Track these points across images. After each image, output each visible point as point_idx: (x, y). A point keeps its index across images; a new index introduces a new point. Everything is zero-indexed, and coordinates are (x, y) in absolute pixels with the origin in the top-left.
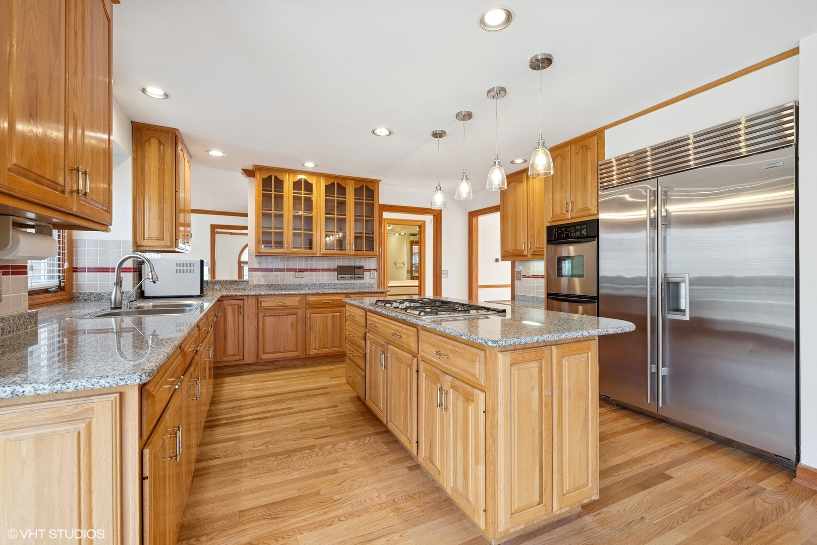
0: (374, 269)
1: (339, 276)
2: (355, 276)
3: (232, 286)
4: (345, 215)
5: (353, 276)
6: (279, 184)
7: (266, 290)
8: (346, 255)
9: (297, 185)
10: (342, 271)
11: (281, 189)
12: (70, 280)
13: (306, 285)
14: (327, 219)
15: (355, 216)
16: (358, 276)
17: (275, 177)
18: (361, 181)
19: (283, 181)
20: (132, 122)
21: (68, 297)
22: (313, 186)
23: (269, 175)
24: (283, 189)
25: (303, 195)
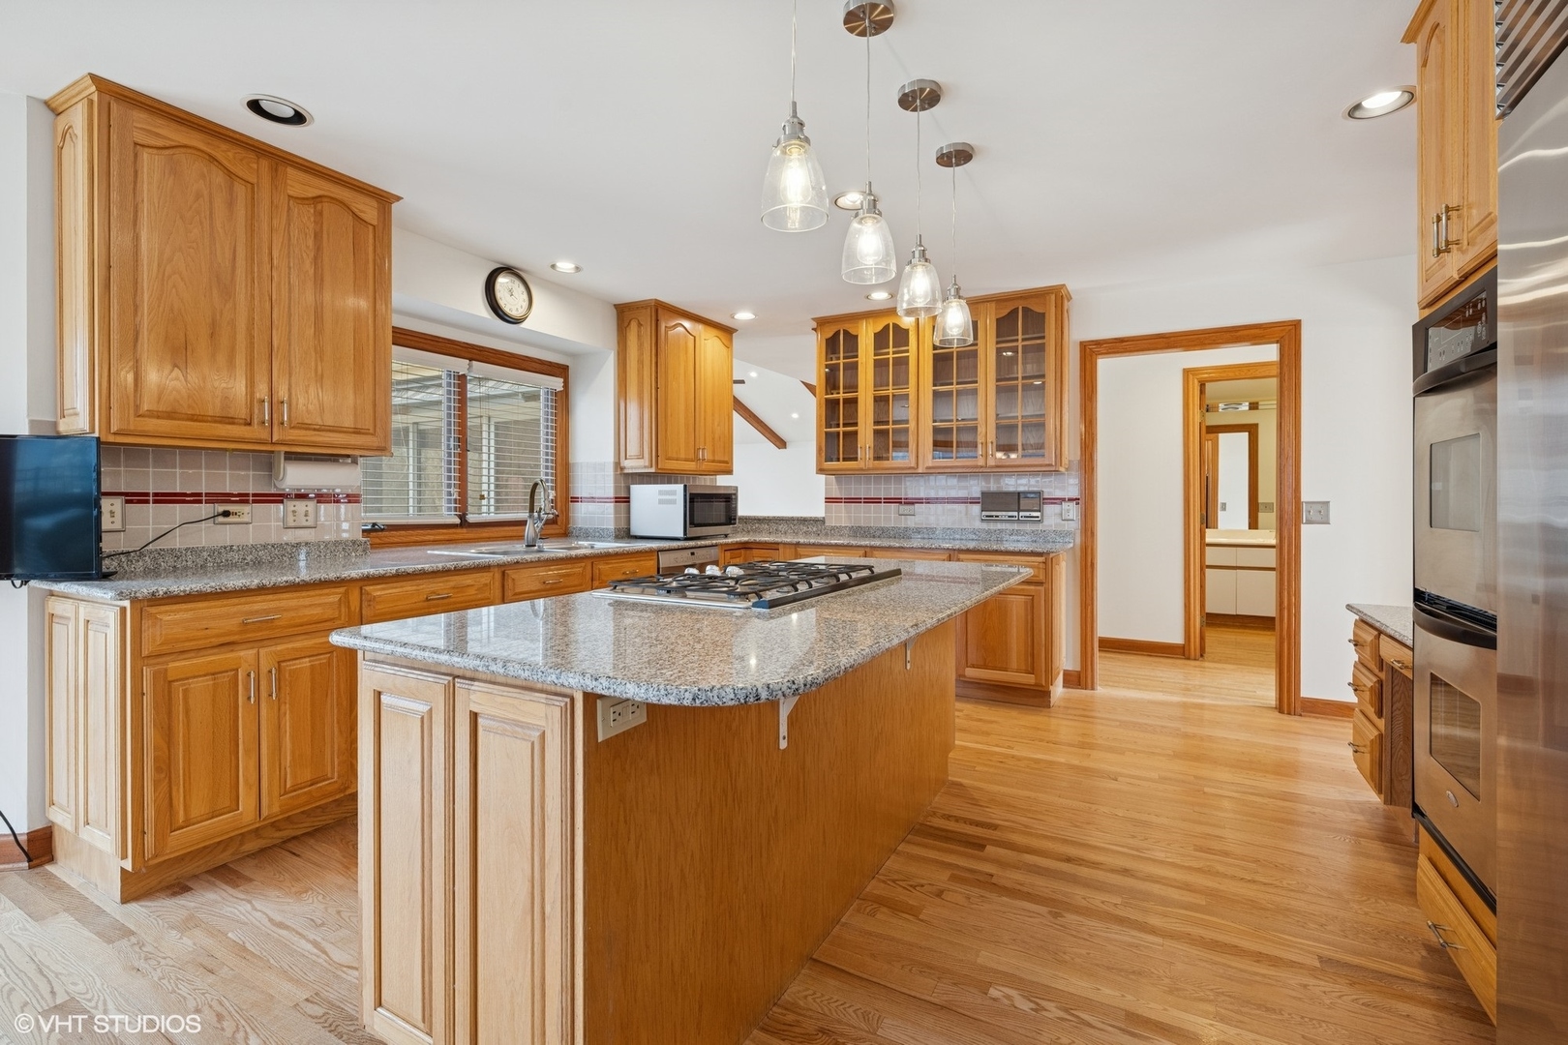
0: (1070, 500)
1: (984, 513)
2: (1021, 514)
3: (801, 526)
4: (976, 382)
5: (1016, 514)
6: (852, 340)
7: (849, 536)
8: (977, 467)
9: (880, 339)
10: (992, 502)
11: (852, 352)
12: (566, 511)
13: (918, 531)
14: (936, 394)
15: (998, 380)
16: (1027, 514)
17: (846, 332)
18: (1014, 299)
19: (857, 336)
20: (615, 305)
21: (562, 531)
22: (910, 333)
23: (835, 330)
24: (857, 351)
25: (891, 356)
